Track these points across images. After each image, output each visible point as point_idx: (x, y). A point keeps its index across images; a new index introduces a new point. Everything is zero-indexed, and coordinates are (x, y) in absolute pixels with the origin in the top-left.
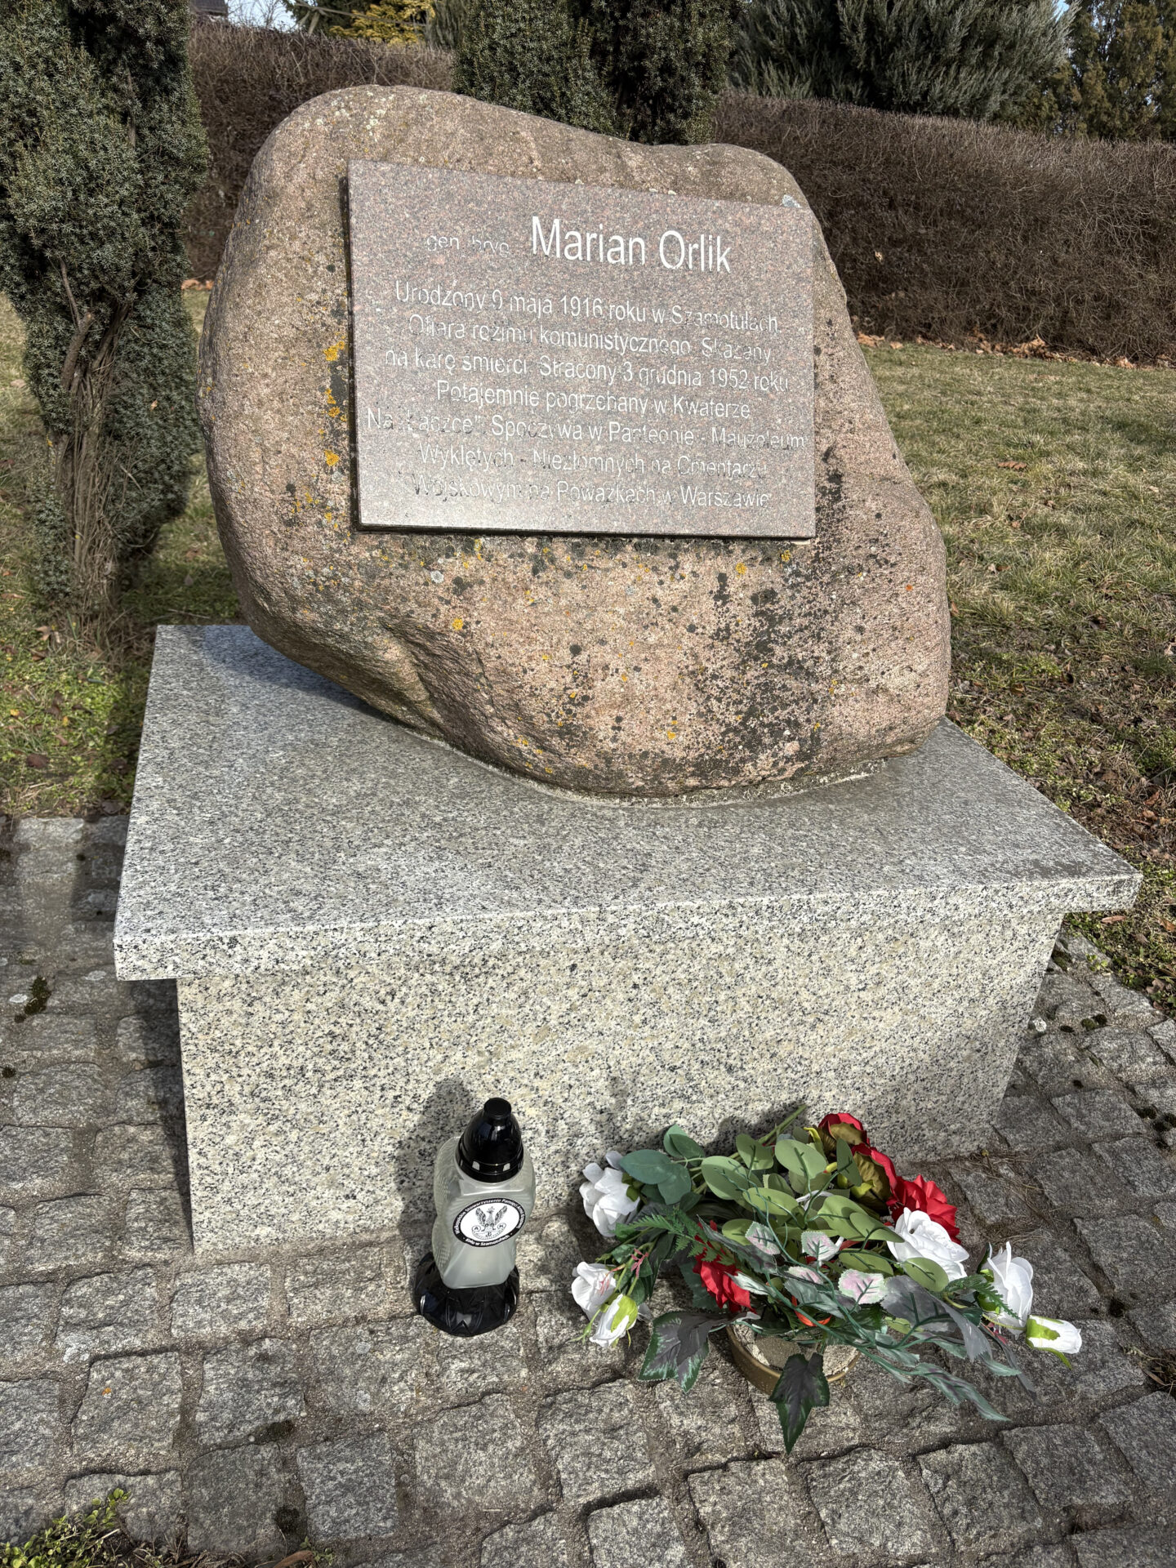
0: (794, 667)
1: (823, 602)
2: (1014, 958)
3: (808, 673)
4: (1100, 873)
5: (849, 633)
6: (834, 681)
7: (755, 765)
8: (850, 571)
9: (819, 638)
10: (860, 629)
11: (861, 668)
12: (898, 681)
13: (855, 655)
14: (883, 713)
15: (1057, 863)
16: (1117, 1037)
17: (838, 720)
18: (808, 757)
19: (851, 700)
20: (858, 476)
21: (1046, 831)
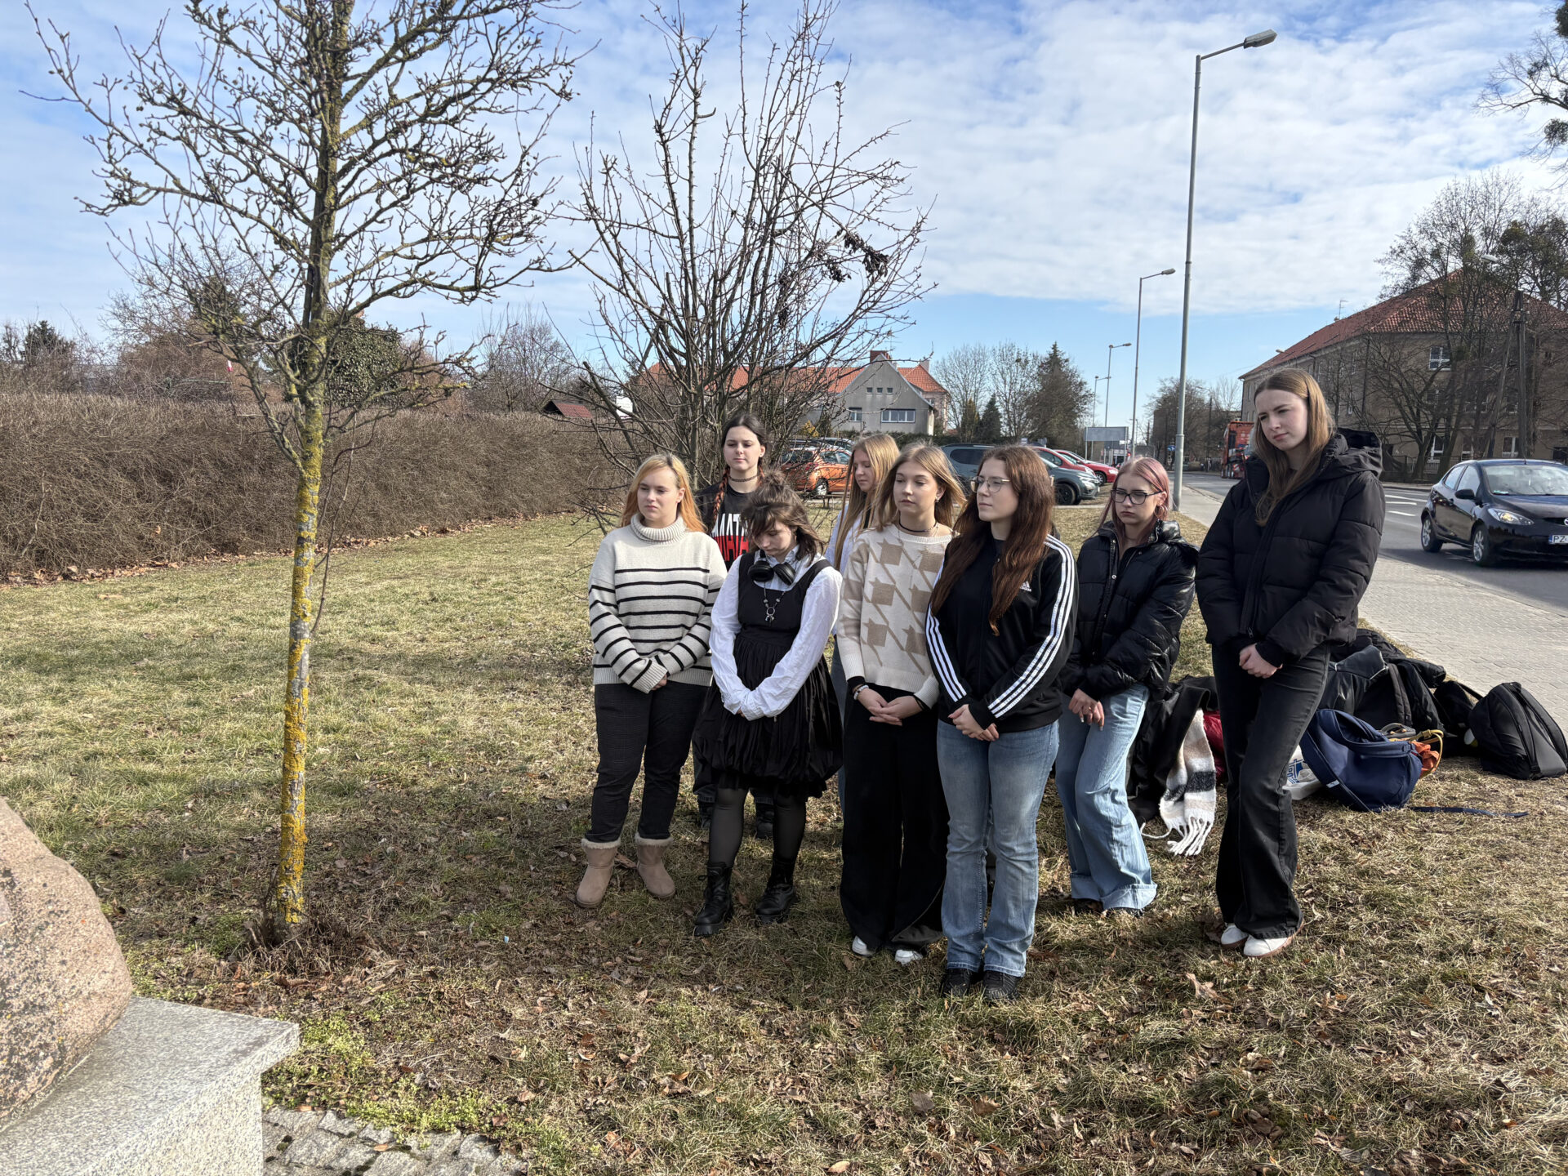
0: (30, 1007)
1: (32, 956)
2: (242, 1118)
3: (41, 1007)
4: (275, 1036)
5: (58, 968)
6: (60, 1004)
7: (26, 1089)
8: (40, 928)
9: (39, 980)
10: (64, 962)
11: (74, 987)
12: (100, 984)
13: (67, 981)
14: (99, 1008)
15: (248, 1044)
16: (304, 1142)
17: (73, 1028)
18: (61, 1063)
19: (76, 1011)
20: (20, 865)
21: (227, 1030)
